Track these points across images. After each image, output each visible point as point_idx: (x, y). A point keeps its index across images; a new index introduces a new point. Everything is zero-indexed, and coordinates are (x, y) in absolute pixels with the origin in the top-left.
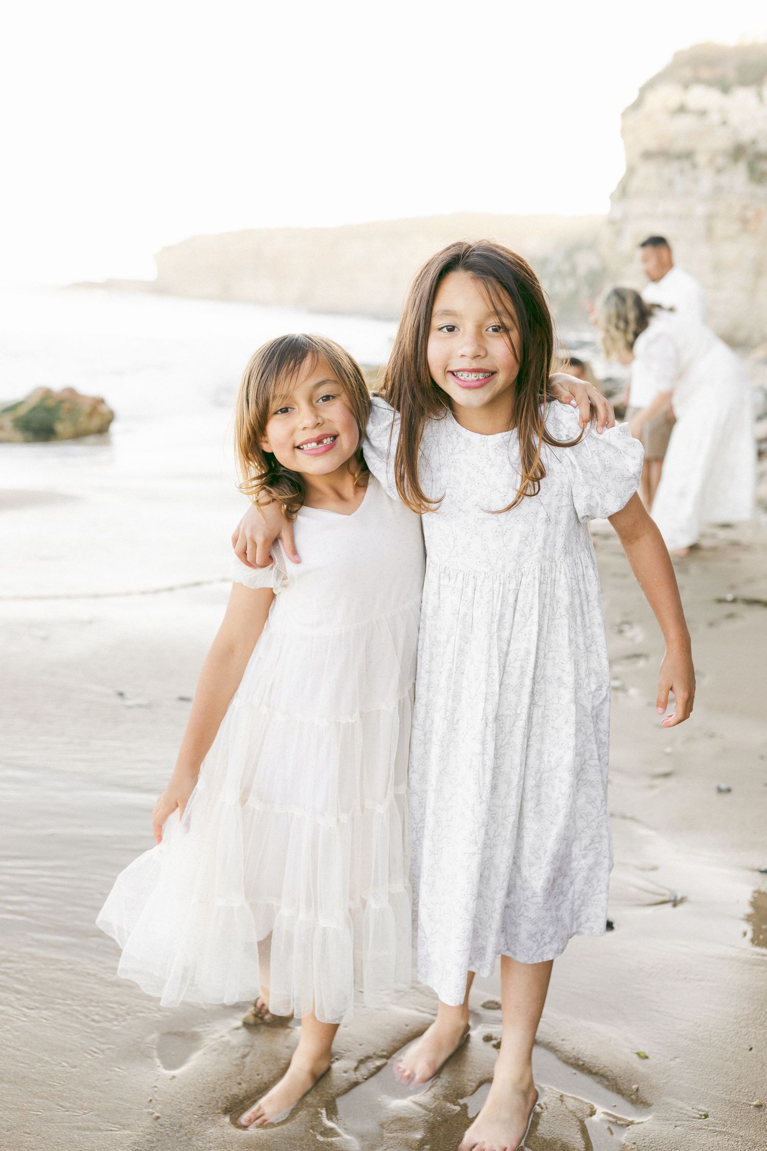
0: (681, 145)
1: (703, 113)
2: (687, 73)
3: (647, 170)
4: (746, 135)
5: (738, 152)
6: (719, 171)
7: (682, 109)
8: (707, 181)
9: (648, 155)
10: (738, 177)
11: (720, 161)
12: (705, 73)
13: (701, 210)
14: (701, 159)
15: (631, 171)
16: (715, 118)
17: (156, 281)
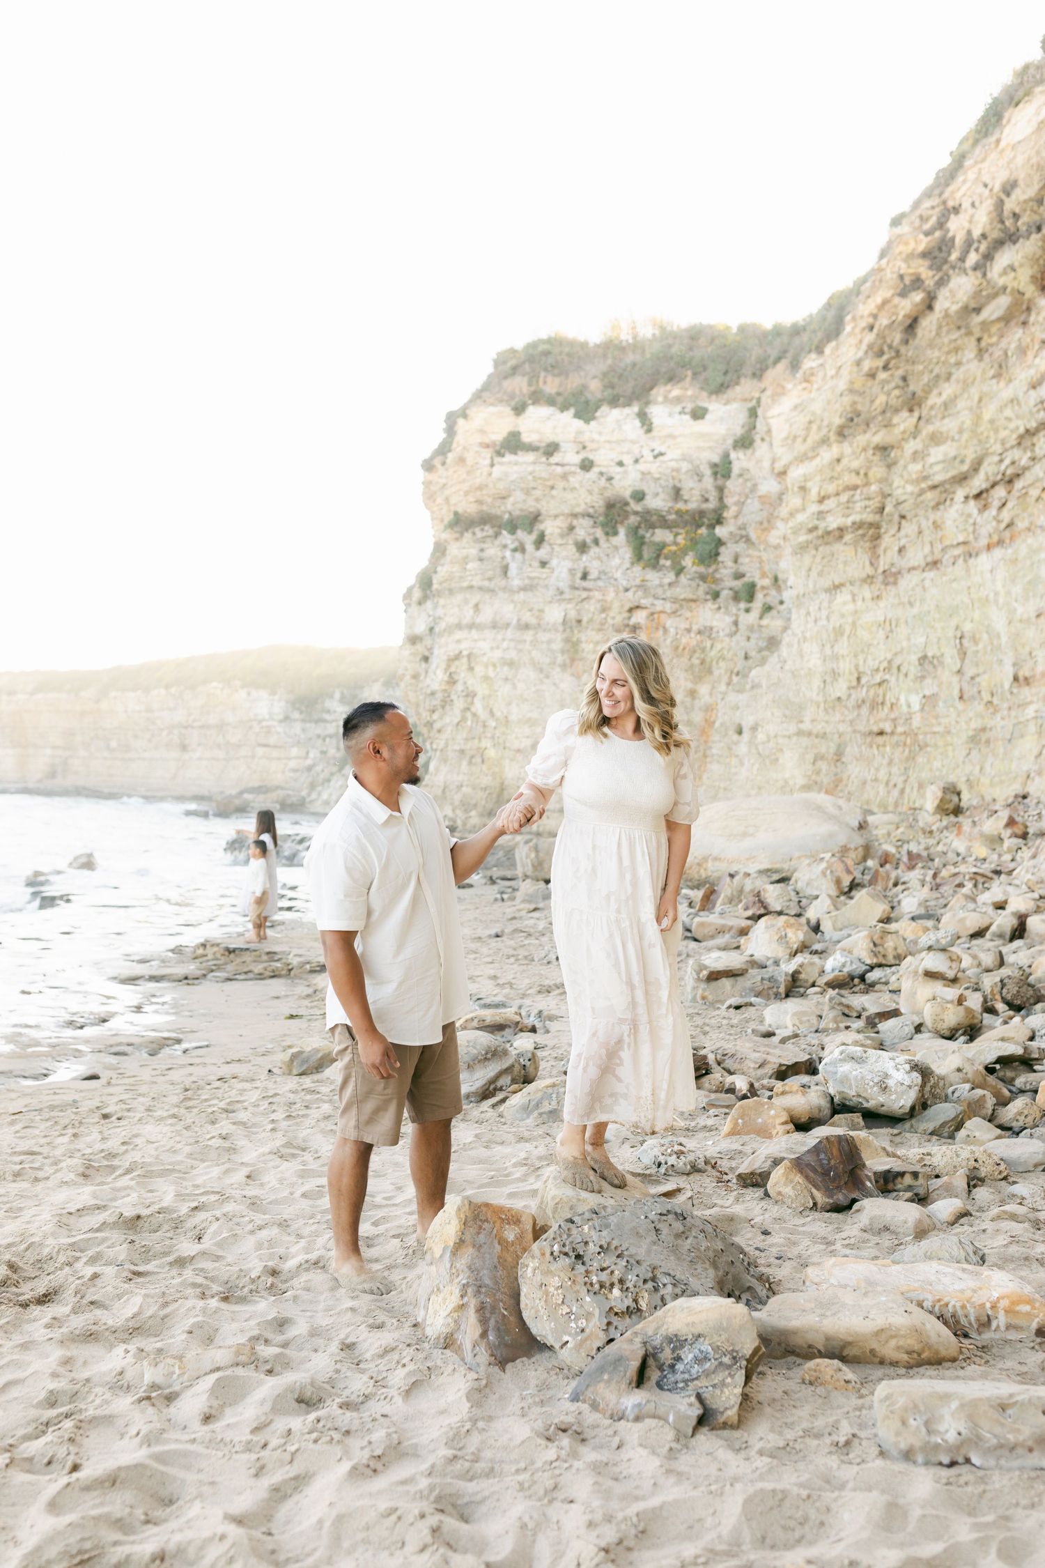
0: (516, 504)
1: (551, 449)
2: (520, 384)
3: (463, 548)
4: (625, 484)
5: (613, 514)
6: (582, 547)
7: (513, 444)
8: (563, 563)
9: (461, 523)
10: (616, 558)
11: (584, 530)
12: (551, 385)
13: (555, 614)
14: (551, 527)
15: (440, 550)
16: (570, 457)
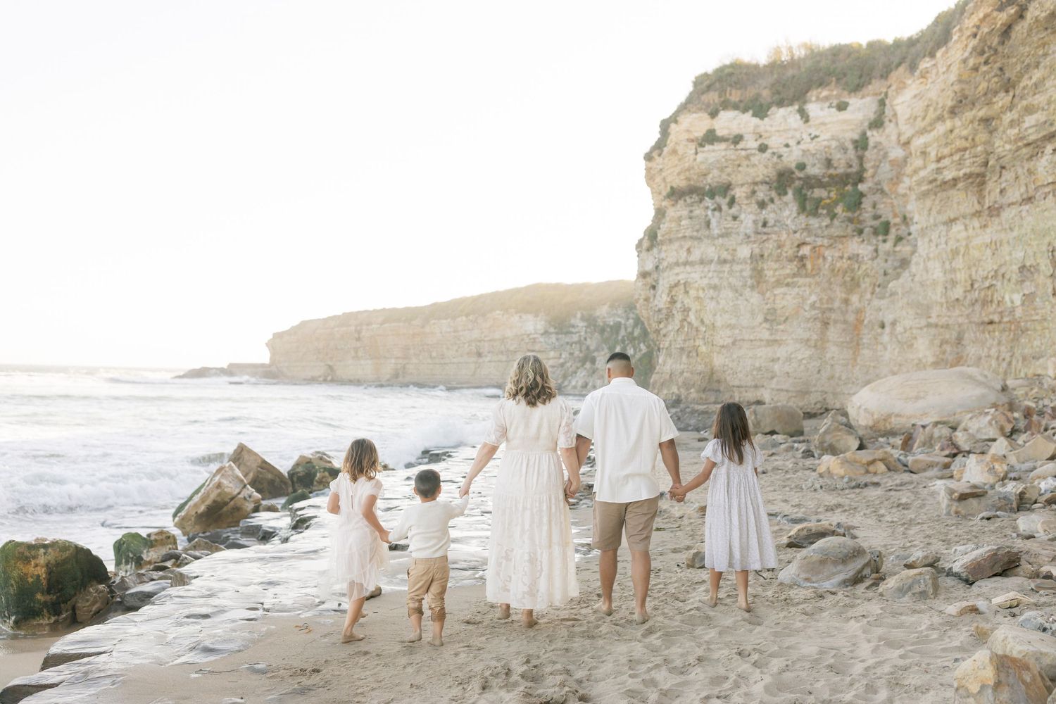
0: (714, 178)
1: (738, 139)
2: (713, 97)
3: (677, 211)
4: (791, 158)
5: (783, 180)
6: (762, 205)
7: (711, 138)
8: (748, 219)
9: (676, 194)
10: (787, 211)
11: (762, 193)
12: (735, 96)
13: (744, 252)
14: (739, 193)
15: (660, 214)
16: (751, 143)
17: (270, 366)
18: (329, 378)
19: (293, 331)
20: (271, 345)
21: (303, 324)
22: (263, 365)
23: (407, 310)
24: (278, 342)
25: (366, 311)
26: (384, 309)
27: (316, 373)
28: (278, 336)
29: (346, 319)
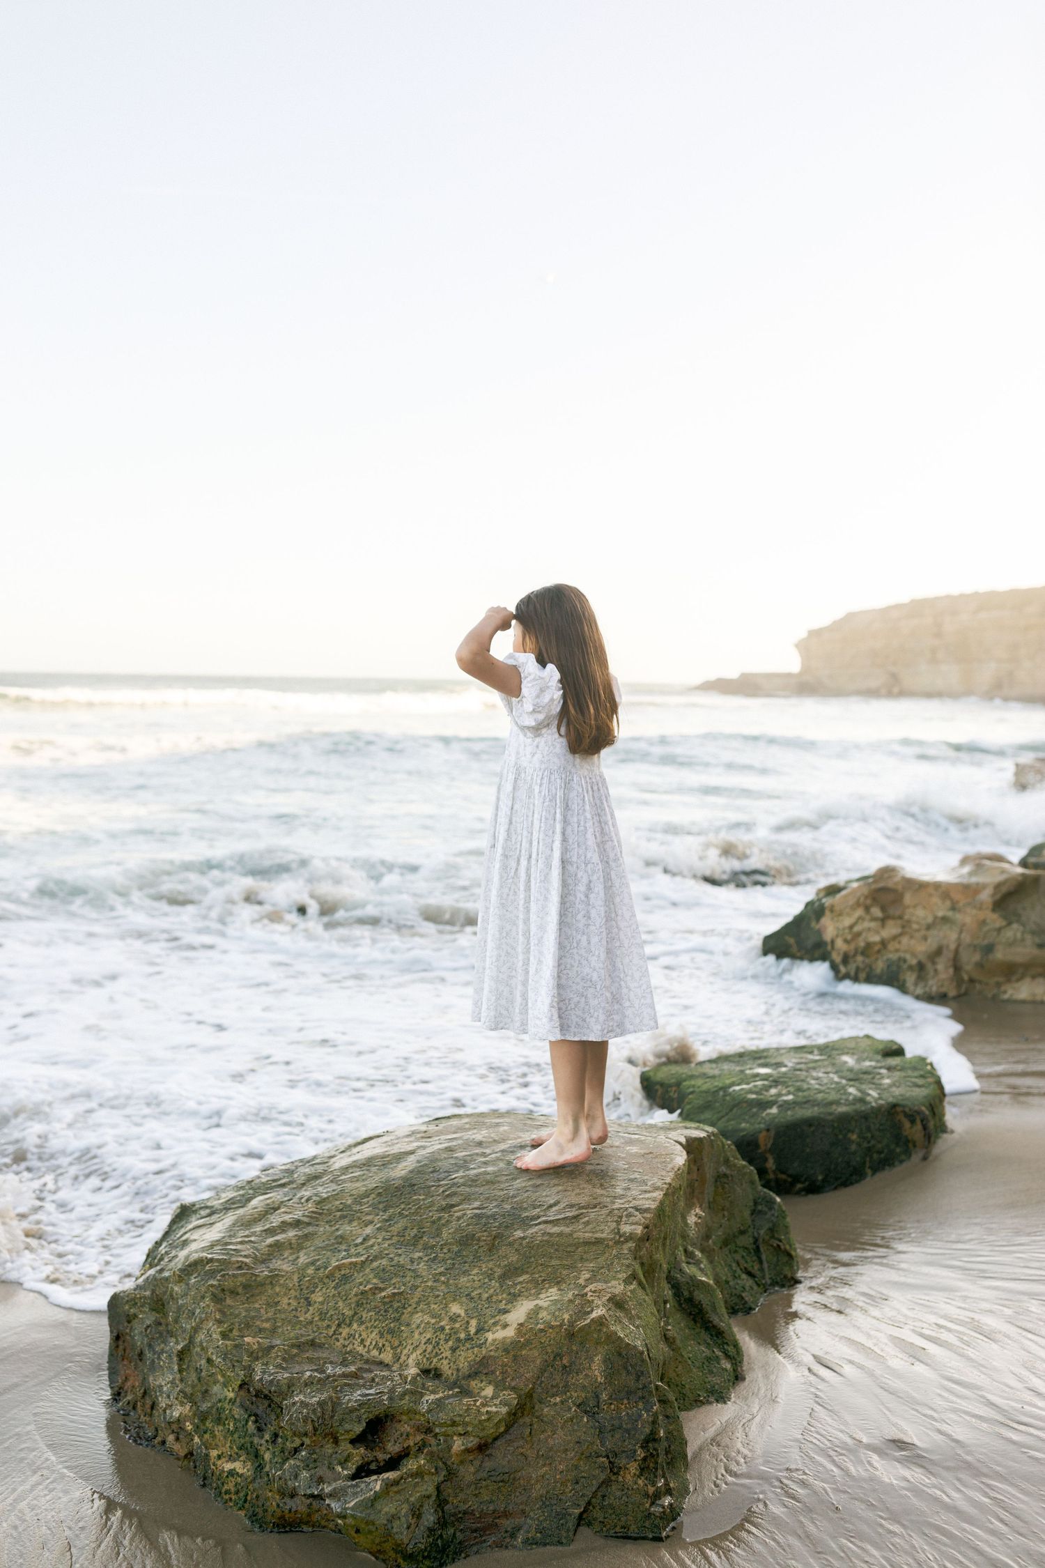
17: (800, 674)
18: (896, 690)
19: (837, 626)
20: (803, 647)
21: (850, 617)
22: (789, 675)
23: (1014, 593)
24: (812, 643)
25: (948, 597)
26: (976, 593)
27: (873, 683)
28: (815, 634)
29: (917, 608)
